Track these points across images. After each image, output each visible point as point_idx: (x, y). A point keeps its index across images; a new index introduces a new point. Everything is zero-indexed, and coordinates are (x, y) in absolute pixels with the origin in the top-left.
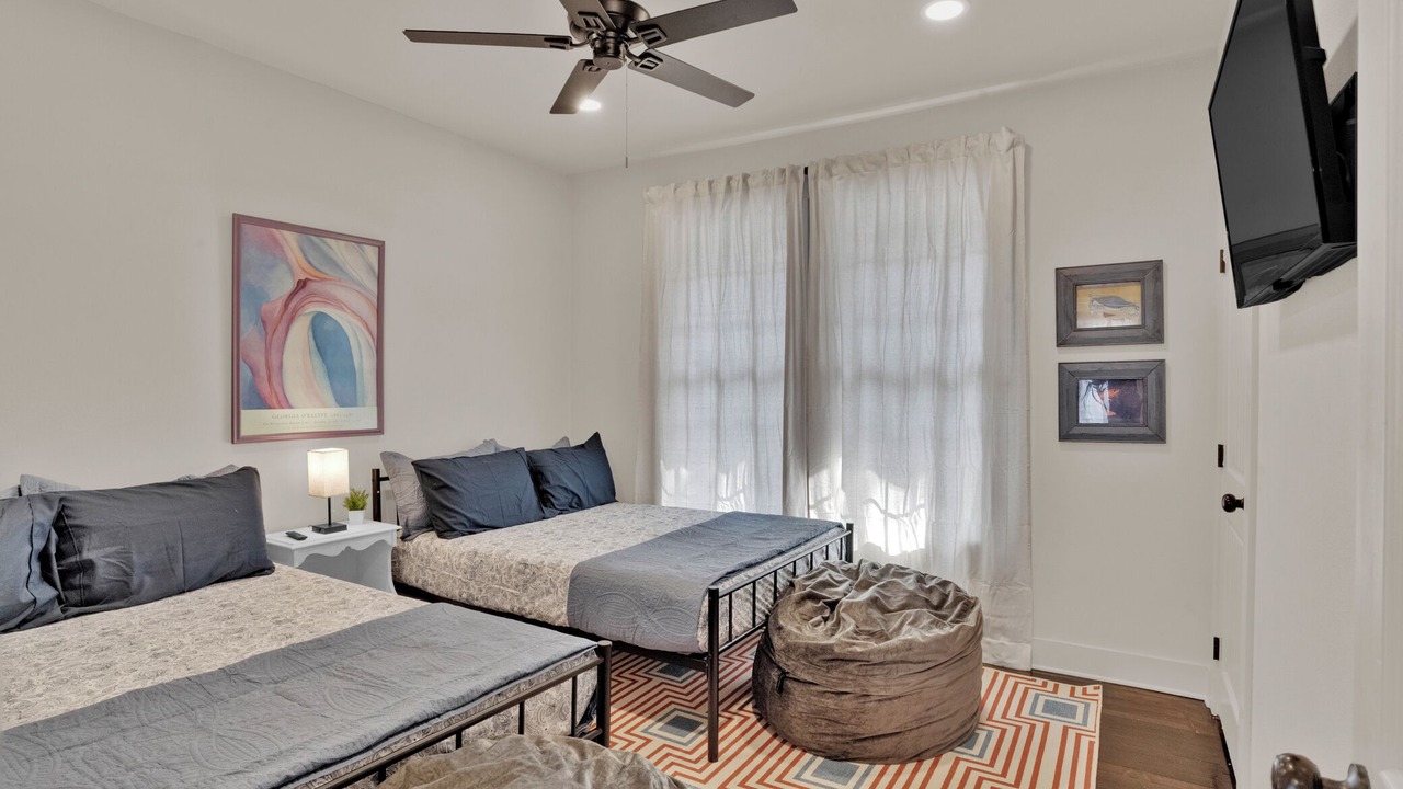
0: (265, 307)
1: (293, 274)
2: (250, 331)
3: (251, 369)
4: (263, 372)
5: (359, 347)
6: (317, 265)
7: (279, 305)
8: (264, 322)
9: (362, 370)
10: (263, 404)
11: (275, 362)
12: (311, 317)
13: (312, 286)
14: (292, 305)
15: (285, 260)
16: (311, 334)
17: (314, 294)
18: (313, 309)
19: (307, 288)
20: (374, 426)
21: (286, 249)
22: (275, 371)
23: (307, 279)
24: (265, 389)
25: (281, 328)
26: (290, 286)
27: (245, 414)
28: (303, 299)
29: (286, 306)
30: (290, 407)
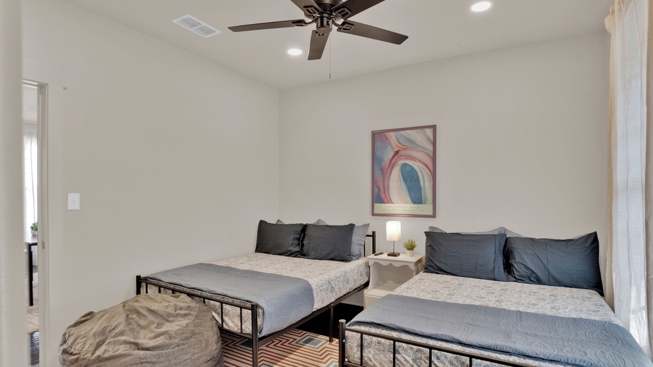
0: (383, 164)
1: (393, 148)
2: (378, 173)
3: (378, 188)
4: (382, 189)
5: (423, 177)
6: (403, 144)
7: (388, 162)
8: (382, 170)
9: (425, 187)
10: (382, 202)
11: (386, 185)
12: (400, 166)
13: (401, 153)
14: (393, 162)
15: (390, 144)
16: (400, 173)
17: (402, 156)
18: (401, 162)
19: (399, 154)
20: (431, 213)
21: (391, 139)
22: (386, 189)
23: (399, 150)
24: (383, 196)
25: (389, 171)
26: (392, 154)
27: (376, 205)
28: (397, 159)
29: (390, 162)
30: (392, 203)
